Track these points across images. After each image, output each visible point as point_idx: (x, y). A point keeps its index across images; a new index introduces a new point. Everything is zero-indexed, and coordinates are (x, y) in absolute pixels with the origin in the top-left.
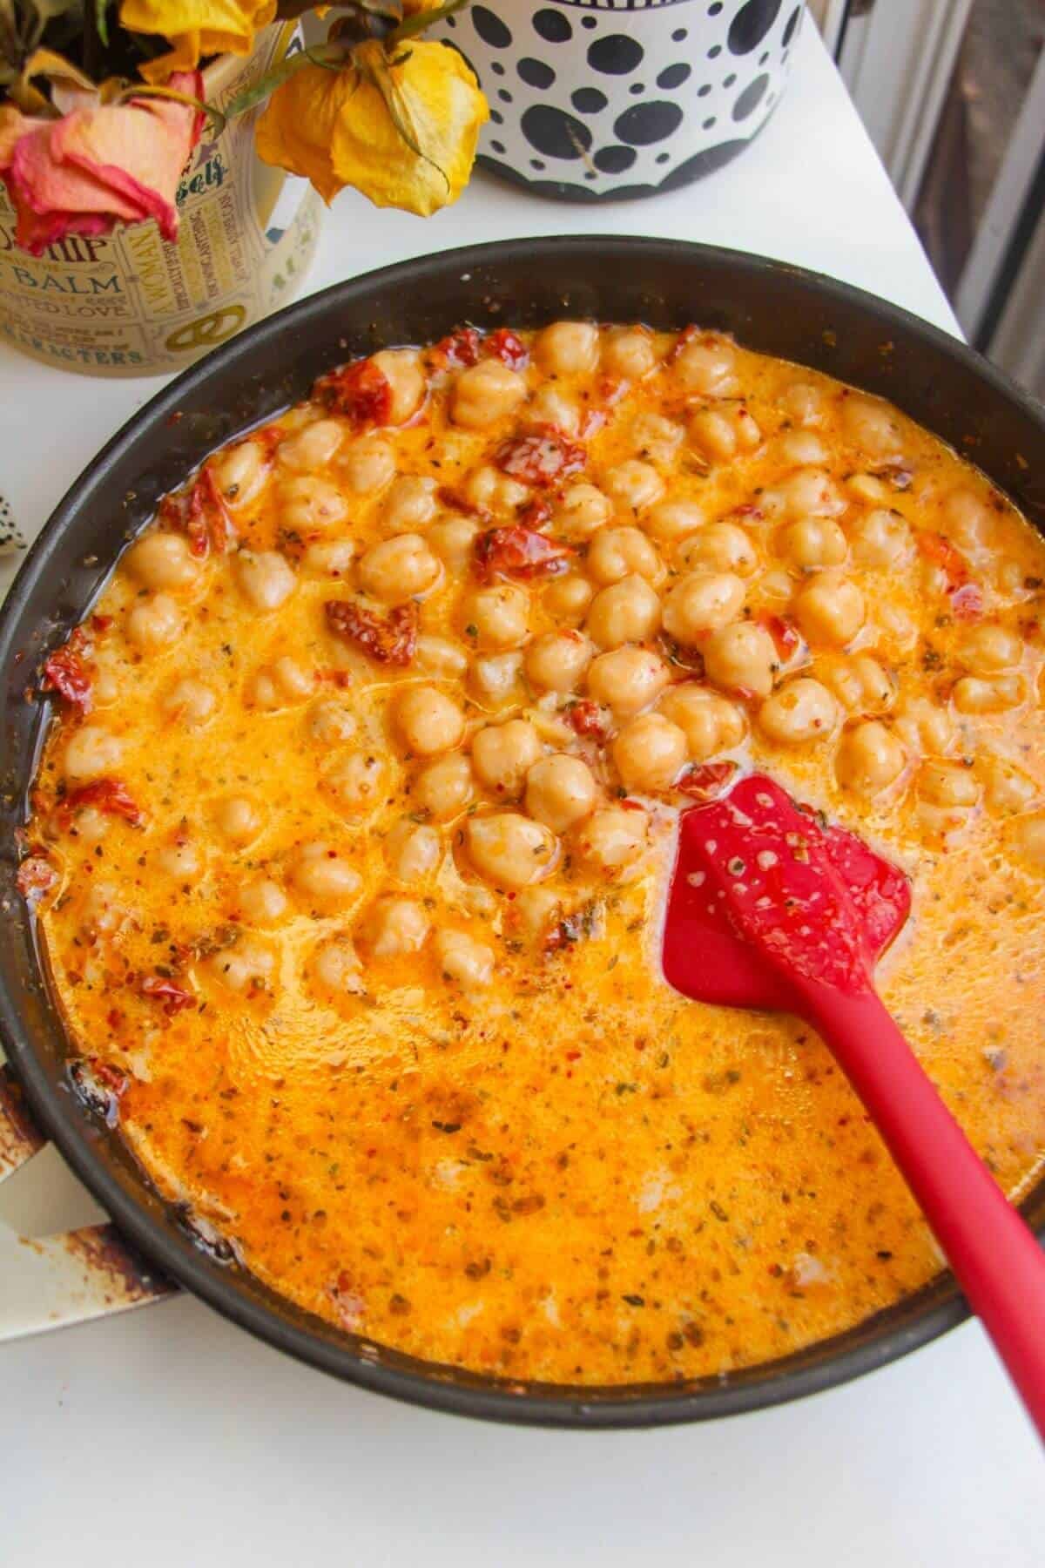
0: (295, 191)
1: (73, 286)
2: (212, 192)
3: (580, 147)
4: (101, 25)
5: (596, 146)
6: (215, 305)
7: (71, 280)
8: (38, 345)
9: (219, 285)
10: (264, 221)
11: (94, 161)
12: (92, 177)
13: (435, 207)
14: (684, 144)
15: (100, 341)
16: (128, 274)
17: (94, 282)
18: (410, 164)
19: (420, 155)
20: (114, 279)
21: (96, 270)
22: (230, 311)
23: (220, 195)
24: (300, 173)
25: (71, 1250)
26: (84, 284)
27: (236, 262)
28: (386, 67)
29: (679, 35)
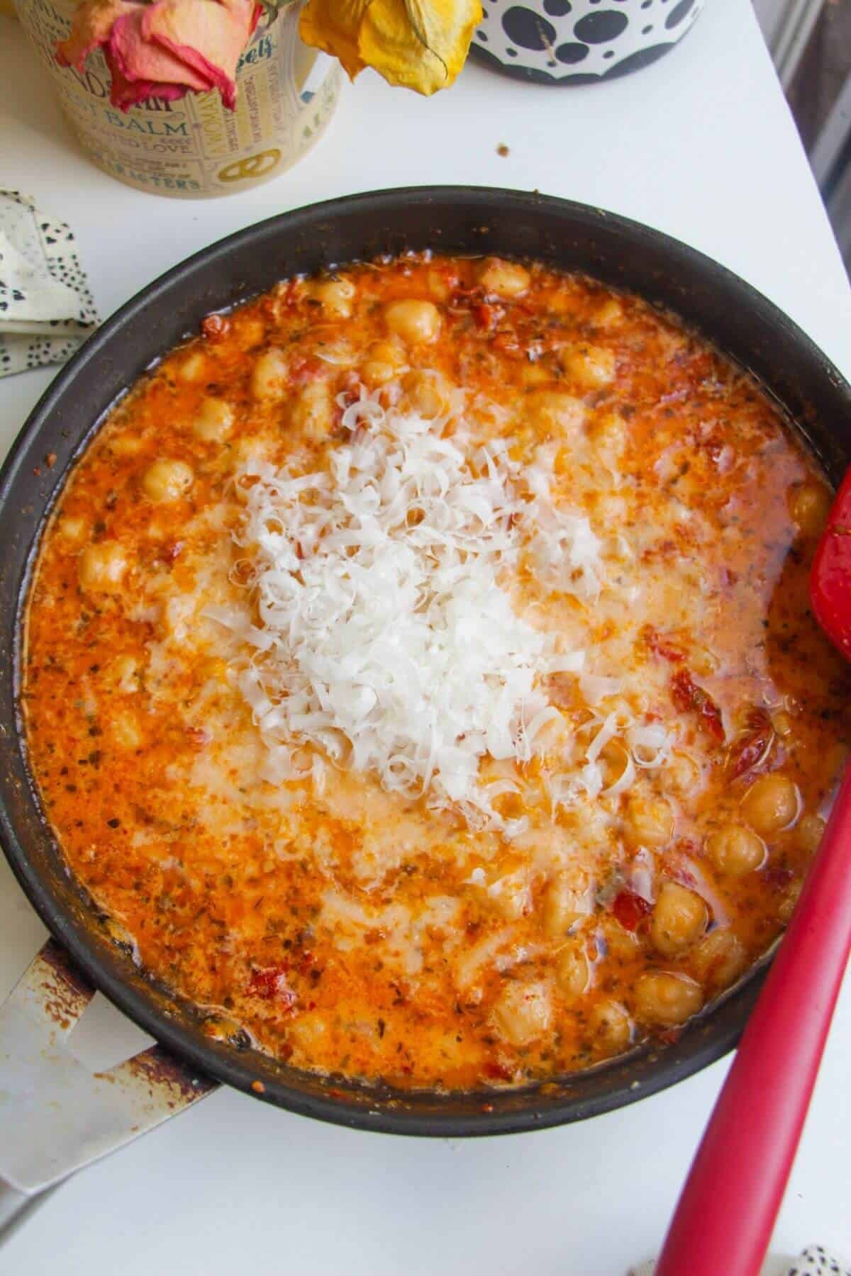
0: (325, 65)
1: (151, 128)
2: (262, 63)
3: (546, 41)
5: (559, 41)
6: (259, 149)
7: (150, 124)
8: (120, 170)
9: (262, 134)
10: (300, 85)
11: (174, 40)
12: (172, 54)
13: (435, 89)
14: (626, 44)
15: (168, 170)
16: (194, 122)
17: (168, 126)
18: (419, 53)
19: (426, 46)
20: (182, 126)
21: (169, 117)
22: (269, 153)
23: (269, 65)
24: (331, 51)
26: (159, 127)
27: (276, 117)
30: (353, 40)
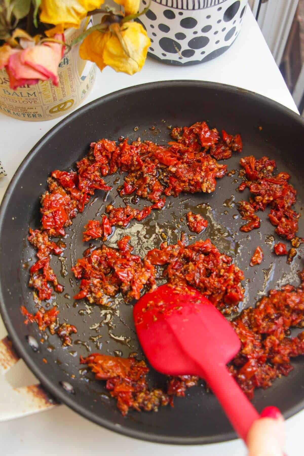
0: (89, 65)
1: (22, 95)
2: (65, 67)
3: (177, 50)
4: (35, 21)
5: (182, 50)
6: (65, 100)
7: (21, 93)
8: (9, 111)
9: (66, 94)
10: (80, 75)
11: (33, 63)
12: (33, 68)
13: (134, 72)
14: (209, 49)
15: (29, 111)
16: (39, 91)
17: (28, 94)
18: (127, 60)
19: (129, 56)
20: (34, 93)
21: (29, 90)
22: (69, 101)
23: (67, 67)
24: (92, 61)
25: (28, 392)
26: (25, 94)
27: (72, 87)
28: (120, 31)
29: (208, 17)
30: (100, 56)
